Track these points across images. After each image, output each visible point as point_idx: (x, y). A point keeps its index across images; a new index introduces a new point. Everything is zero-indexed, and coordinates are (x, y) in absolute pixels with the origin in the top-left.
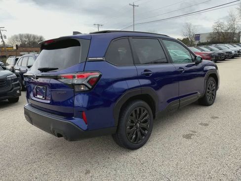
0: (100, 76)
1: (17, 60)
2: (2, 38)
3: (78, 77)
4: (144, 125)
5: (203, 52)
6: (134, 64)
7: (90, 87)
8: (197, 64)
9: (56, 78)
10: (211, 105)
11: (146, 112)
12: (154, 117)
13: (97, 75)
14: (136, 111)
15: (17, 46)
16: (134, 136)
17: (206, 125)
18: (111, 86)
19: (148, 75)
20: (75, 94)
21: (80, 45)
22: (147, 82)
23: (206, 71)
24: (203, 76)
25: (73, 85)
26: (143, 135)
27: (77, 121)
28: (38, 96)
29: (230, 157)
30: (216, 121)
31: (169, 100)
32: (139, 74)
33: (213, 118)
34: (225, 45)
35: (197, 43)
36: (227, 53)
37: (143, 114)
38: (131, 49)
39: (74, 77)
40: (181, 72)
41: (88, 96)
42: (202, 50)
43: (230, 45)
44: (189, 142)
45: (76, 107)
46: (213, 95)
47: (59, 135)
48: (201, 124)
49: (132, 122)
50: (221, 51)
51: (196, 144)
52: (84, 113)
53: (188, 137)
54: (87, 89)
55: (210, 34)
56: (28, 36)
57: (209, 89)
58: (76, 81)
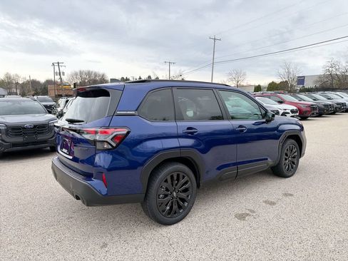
0: (128, 133)
1: (67, 101)
2: (60, 75)
3: (102, 133)
4: (183, 195)
5: (302, 102)
6: (176, 120)
7: (114, 145)
8: (268, 121)
9: (79, 132)
10: (289, 177)
11: (186, 178)
12: (198, 186)
13: (124, 131)
14: (172, 177)
15: (75, 84)
16: (168, 208)
17: (272, 204)
18: (141, 145)
19: (192, 133)
20: (97, 151)
21: (109, 96)
22: (190, 142)
23: (283, 131)
24: (276, 137)
25: (95, 142)
26: (180, 207)
27: (96, 183)
28: (64, 150)
29: (287, 252)
30: (288, 199)
31: (220, 166)
32: (180, 132)
33: (286, 195)
34: (338, 93)
35: (299, 87)
36: (338, 104)
37: (182, 181)
38: (174, 102)
39: (96, 133)
40: (242, 131)
41: (111, 157)
42: (301, 99)
43: (345, 94)
44: (240, 224)
45: (97, 167)
46: (294, 163)
47: (78, 198)
48: (265, 202)
49: (167, 190)
50: (329, 102)
51: (248, 228)
52: (104, 174)
53: (241, 217)
54: (110, 147)
55: (320, 77)
56: (89, 73)
57: (286, 155)
58: (98, 137)
